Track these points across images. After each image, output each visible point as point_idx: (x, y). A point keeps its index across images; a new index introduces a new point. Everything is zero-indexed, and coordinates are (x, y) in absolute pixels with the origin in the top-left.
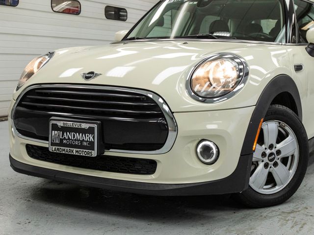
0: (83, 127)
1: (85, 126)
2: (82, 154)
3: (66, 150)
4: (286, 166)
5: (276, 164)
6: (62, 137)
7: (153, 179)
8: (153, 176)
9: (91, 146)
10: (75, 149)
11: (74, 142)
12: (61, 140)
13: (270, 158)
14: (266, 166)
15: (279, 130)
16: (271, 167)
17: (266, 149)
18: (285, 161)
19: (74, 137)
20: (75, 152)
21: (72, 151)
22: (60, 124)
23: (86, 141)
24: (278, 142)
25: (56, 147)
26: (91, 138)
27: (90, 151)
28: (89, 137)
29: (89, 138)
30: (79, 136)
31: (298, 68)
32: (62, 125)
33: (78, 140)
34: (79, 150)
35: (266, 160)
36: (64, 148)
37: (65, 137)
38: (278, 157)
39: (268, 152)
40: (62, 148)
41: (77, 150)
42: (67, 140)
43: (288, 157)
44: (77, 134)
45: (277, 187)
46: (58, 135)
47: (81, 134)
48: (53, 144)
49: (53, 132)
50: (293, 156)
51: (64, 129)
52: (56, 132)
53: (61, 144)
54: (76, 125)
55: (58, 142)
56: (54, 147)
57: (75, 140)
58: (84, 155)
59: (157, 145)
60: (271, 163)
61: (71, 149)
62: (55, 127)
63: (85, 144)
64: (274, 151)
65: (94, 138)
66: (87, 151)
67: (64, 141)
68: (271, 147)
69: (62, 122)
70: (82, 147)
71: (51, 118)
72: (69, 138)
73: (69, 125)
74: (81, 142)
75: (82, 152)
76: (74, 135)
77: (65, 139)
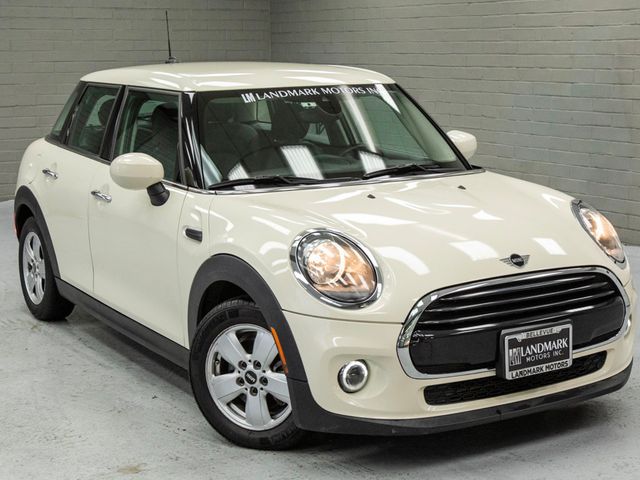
0: (554, 332)
1: (557, 329)
2: (554, 369)
3: (532, 371)
6: (524, 354)
9: (565, 354)
10: (544, 365)
11: (541, 356)
12: (524, 359)
19: (541, 349)
20: (544, 368)
21: (542, 369)
22: (520, 337)
23: (557, 350)
25: (518, 371)
26: (564, 343)
27: (565, 361)
28: (562, 343)
30: (547, 346)
32: (525, 337)
33: (546, 352)
36: (530, 369)
40: (527, 369)
41: (548, 365)
42: (531, 355)
46: (519, 353)
47: (550, 342)
48: (512, 369)
49: (511, 351)
51: (526, 343)
52: (515, 350)
53: (525, 364)
54: (545, 332)
55: (518, 363)
56: (514, 373)
57: (543, 353)
58: (558, 368)
61: (540, 366)
62: (514, 344)
63: (557, 353)
65: (568, 343)
66: (561, 362)
67: (528, 359)
69: (525, 334)
70: (553, 359)
71: (503, 332)
72: (534, 353)
73: (536, 333)
74: (551, 352)
75: (555, 366)
76: (541, 346)
77: (528, 355)
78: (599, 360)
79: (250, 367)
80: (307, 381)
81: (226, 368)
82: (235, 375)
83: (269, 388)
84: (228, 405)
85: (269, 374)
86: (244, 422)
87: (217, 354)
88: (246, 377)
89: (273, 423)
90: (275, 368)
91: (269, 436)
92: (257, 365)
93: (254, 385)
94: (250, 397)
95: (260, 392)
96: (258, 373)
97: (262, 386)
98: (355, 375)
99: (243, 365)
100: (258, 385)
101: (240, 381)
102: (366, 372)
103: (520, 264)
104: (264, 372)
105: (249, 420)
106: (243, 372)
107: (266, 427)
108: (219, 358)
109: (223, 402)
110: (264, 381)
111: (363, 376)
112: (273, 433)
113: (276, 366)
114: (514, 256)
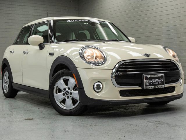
1: (160, 75)
3: (152, 87)
7: (175, 93)
8: (174, 92)
9: (162, 83)
12: (150, 83)
20: (156, 87)
22: (149, 76)
23: (160, 82)
25: (148, 87)
26: (162, 80)
27: (162, 86)
28: (161, 80)
30: (157, 80)
32: (150, 77)
33: (157, 82)
48: (146, 86)
51: (150, 78)
52: (147, 80)
53: (150, 85)
54: (156, 76)
55: (148, 84)
56: (147, 87)
57: (156, 82)
59: (176, 80)
62: (146, 78)
65: (163, 80)
67: (151, 84)
69: (150, 75)
70: (159, 84)
71: (143, 74)
72: (153, 82)
73: (153, 76)
74: (158, 82)
75: (160, 87)
76: (155, 80)
77: (151, 82)
78: (173, 89)
79: (67, 90)
80: (84, 89)
81: (60, 91)
82: (63, 93)
83: (73, 96)
84: (60, 103)
85: (73, 91)
86: (65, 107)
87: (57, 87)
88: (66, 93)
89: (73, 107)
90: (74, 90)
91: (72, 111)
92: (69, 89)
93: (68, 95)
94: (67, 99)
95: (70, 97)
96: (69, 91)
97: (70, 95)
98: (98, 87)
99: (65, 89)
100: (69, 95)
101: (64, 95)
102: (101, 86)
103: (148, 56)
104: (71, 91)
105: (66, 107)
106: (65, 91)
107: (72, 108)
108: (58, 88)
109: (59, 102)
110: (71, 94)
111: (101, 87)
112: (73, 110)
113: (75, 88)
114: (146, 54)
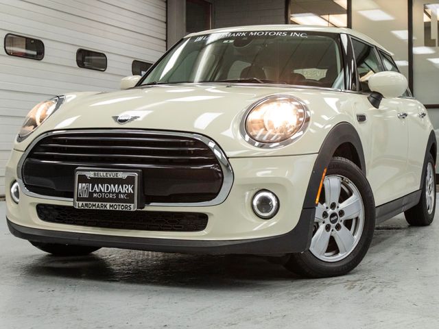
0: (119, 177)
1: (122, 175)
2: (117, 209)
3: (97, 205)
4: (350, 230)
5: (338, 227)
6: (92, 190)
9: (129, 199)
10: (108, 203)
11: (107, 196)
12: (91, 194)
13: (333, 219)
14: (328, 228)
15: (342, 188)
16: (332, 230)
17: (327, 208)
18: (348, 224)
19: (107, 189)
20: (108, 206)
21: (105, 206)
22: (90, 175)
23: (122, 193)
24: (341, 201)
25: (84, 203)
26: (130, 189)
27: (128, 205)
28: (128, 188)
29: (128, 190)
30: (113, 188)
31: (362, 118)
32: (93, 176)
33: (113, 193)
34: (114, 204)
35: (327, 221)
36: (94, 203)
37: (95, 191)
38: (341, 218)
39: (330, 211)
40: (92, 203)
41: (111, 204)
42: (98, 193)
43: (352, 220)
44: (112, 185)
45: (340, 255)
46: (87, 188)
47: (117, 185)
48: (79, 199)
49: (80, 184)
50: (357, 219)
51: (94, 181)
52: (84, 185)
53: (91, 198)
54: (111, 175)
55: (86, 196)
56: (81, 203)
57: (110, 193)
58: (120, 209)
60: (333, 226)
61: (104, 203)
62: (83, 179)
63: (122, 196)
64: (336, 211)
65: (133, 189)
66: (124, 204)
67: (95, 195)
68: (333, 206)
69: (93, 173)
70: (117, 200)
71: (77, 168)
72: (101, 191)
73: (102, 174)
74: (117, 194)
75: (119, 207)
76: (108, 187)
77: (95, 192)
78: (200, 221)
